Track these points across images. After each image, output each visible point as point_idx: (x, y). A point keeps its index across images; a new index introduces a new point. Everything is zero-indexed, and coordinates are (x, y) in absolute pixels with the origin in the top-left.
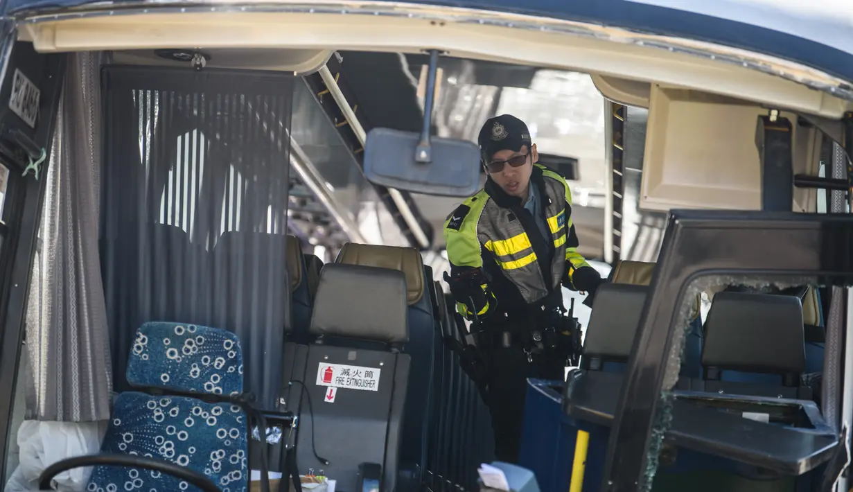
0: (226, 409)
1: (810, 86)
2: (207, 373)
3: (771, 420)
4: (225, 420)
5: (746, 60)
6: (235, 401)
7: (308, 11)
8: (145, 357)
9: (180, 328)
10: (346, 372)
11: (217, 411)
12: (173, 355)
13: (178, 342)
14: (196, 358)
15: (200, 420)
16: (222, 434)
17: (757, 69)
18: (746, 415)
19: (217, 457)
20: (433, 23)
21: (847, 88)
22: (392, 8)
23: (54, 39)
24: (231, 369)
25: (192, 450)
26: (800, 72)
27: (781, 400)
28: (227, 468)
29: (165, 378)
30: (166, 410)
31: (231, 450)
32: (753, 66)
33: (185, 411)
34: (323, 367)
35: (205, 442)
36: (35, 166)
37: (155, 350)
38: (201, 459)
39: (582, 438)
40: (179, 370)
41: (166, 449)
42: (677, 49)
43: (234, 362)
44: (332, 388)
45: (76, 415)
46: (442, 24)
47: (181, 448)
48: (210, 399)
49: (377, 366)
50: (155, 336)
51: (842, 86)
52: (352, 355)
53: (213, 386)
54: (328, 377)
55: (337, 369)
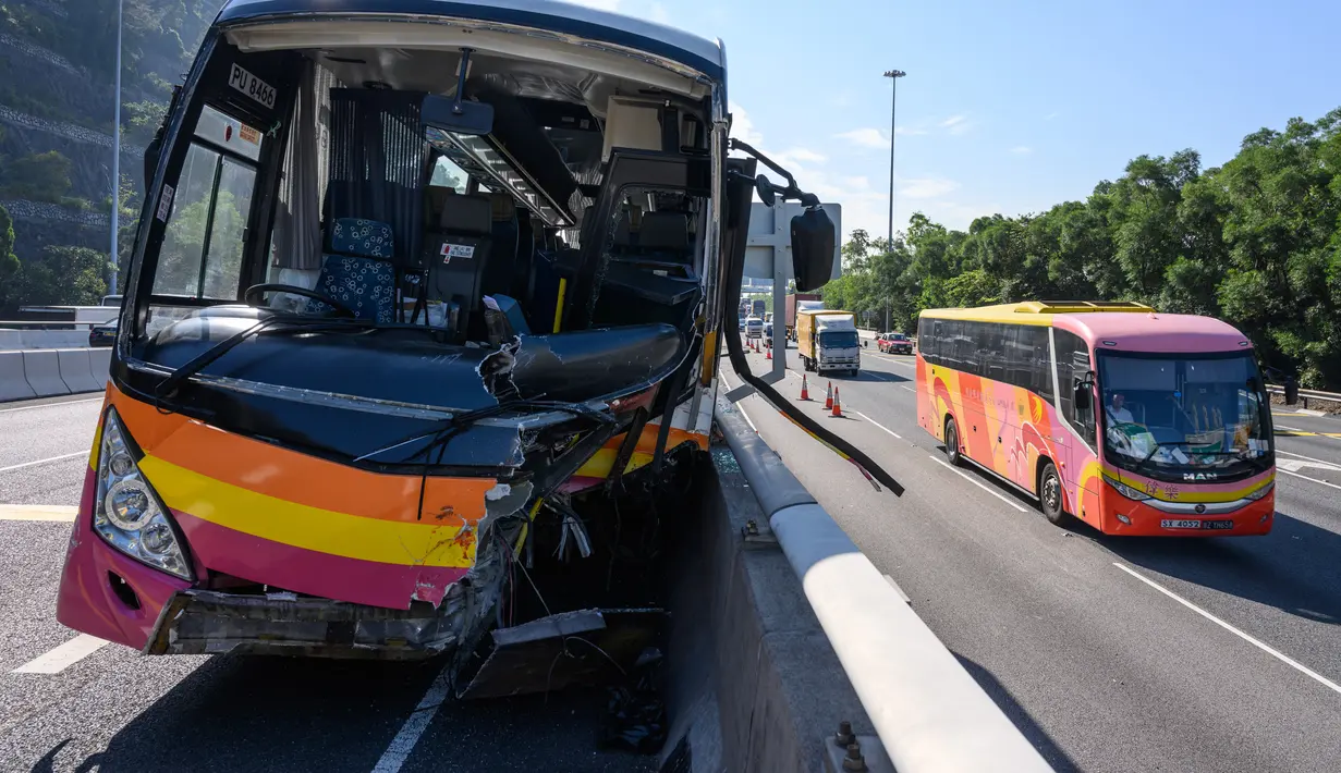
0: (384, 265)
1: (685, 76)
2: (373, 245)
3: (668, 274)
4: (383, 271)
5: (648, 57)
6: (389, 260)
7: (387, 21)
8: (341, 236)
9: (360, 222)
10: (456, 248)
11: (378, 266)
12: (355, 236)
13: (359, 229)
14: (368, 237)
15: (369, 270)
16: (381, 278)
17: (654, 64)
18: (655, 272)
19: (377, 290)
20: (465, 31)
21: (705, 78)
22: (437, 19)
23: (248, 43)
24: (386, 244)
25: (365, 285)
26: (678, 67)
27: (675, 264)
28: (382, 295)
29: (351, 247)
30: (352, 265)
31: (385, 286)
32: (651, 62)
33: (362, 266)
34: (445, 245)
35: (371, 281)
36: (273, 131)
37: (346, 232)
38: (369, 291)
39: (563, 282)
40: (358, 244)
41: (351, 285)
42: (608, 49)
43: (387, 240)
44: (448, 256)
45: (302, 266)
46: (470, 32)
47: (359, 285)
48: (375, 260)
49: (472, 245)
50: (346, 226)
51: (702, 77)
52: (461, 239)
53: (377, 252)
54: (447, 250)
55: (452, 247)
